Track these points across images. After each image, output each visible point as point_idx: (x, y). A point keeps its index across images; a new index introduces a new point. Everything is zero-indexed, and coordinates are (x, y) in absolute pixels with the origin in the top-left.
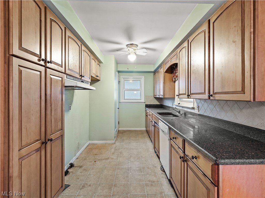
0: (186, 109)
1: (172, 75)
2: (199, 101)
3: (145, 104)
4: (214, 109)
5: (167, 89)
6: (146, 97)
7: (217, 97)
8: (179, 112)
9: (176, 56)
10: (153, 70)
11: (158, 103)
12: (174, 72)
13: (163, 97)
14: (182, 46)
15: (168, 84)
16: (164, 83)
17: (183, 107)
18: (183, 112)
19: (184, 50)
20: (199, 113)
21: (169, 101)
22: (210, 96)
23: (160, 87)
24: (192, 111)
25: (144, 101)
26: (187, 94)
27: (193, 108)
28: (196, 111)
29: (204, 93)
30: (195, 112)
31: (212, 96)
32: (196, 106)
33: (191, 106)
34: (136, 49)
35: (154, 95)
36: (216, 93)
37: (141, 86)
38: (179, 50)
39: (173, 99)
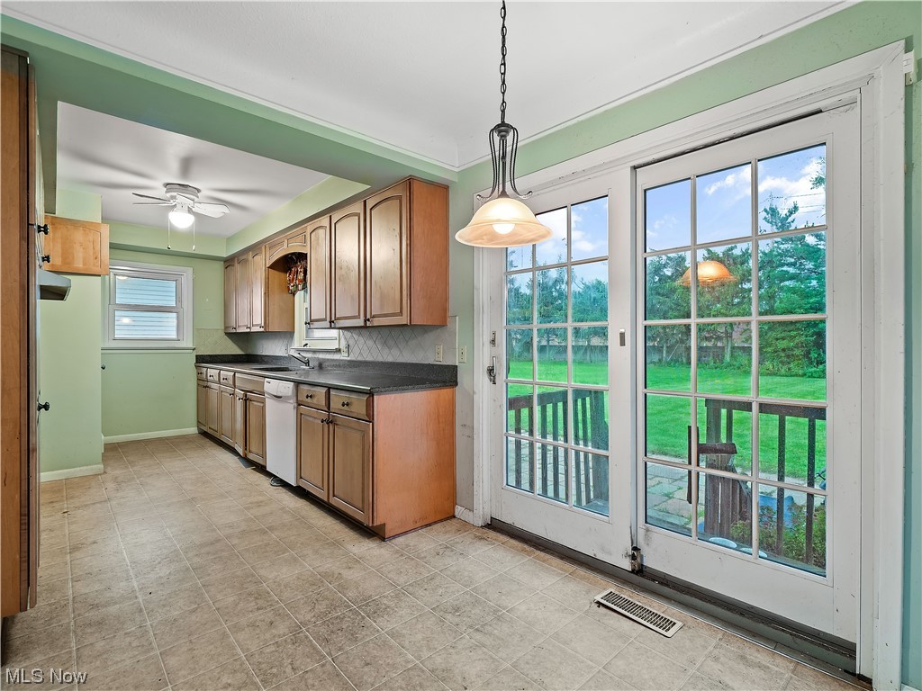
0: (321, 356)
1: (288, 277)
2: (348, 334)
3: (195, 353)
4: (375, 346)
5: (274, 309)
6: (197, 331)
7: (376, 322)
8: (307, 363)
9: (301, 237)
10: (225, 255)
11: (239, 352)
12: (293, 269)
13: (262, 330)
14: (317, 223)
15: (278, 299)
16: (267, 294)
17: (315, 351)
18: (316, 364)
19: (321, 232)
20: (349, 359)
21: (276, 341)
22: (366, 320)
23: (251, 303)
24: (337, 357)
25: (191, 346)
26: (328, 319)
27: (338, 351)
28: (343, 356)
29: (358, 317)
30: (342, 358)
31: (368, 320)
32: (343, 347)
33: (334, 346)
34: (196, 199)
35: (226, 328)
36: (374, 317)
37: (179, 299)
38: (310, 227)
39: (289, 334)
